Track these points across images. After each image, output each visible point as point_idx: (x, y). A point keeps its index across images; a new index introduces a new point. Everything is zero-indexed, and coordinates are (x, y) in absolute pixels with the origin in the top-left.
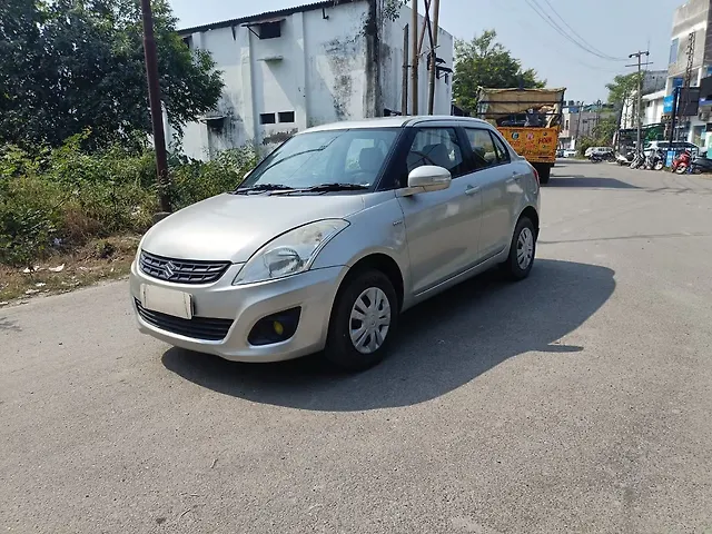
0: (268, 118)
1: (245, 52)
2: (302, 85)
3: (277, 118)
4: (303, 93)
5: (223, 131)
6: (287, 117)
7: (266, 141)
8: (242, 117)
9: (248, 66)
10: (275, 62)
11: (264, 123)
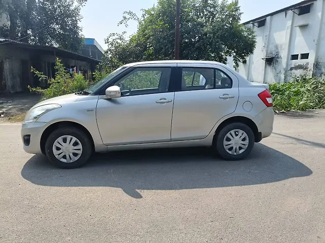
0: (295, 57)
1: (289, 23)
2: (316, 38)
3: (299, 56)
4: (316, 42)
5: (272, 64)
6: (305, 56)
7: (291, 69)
8: (282, 56)
9: (289, 31)
10: (303, 27)
11: (292, 60)
